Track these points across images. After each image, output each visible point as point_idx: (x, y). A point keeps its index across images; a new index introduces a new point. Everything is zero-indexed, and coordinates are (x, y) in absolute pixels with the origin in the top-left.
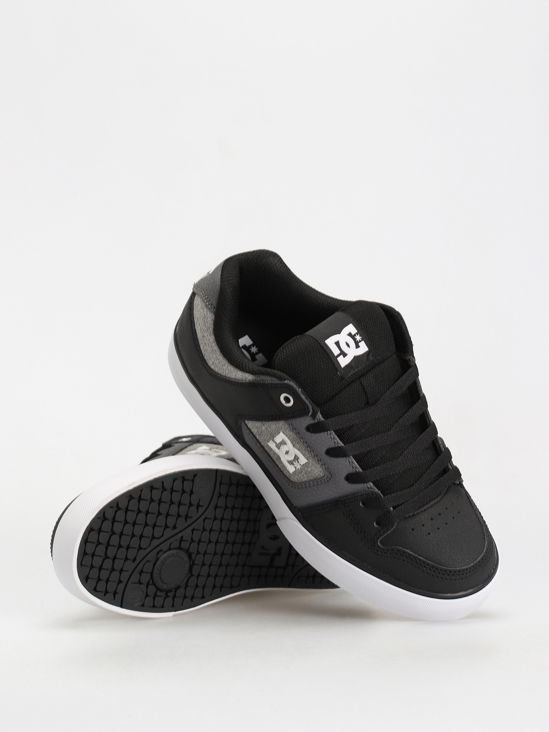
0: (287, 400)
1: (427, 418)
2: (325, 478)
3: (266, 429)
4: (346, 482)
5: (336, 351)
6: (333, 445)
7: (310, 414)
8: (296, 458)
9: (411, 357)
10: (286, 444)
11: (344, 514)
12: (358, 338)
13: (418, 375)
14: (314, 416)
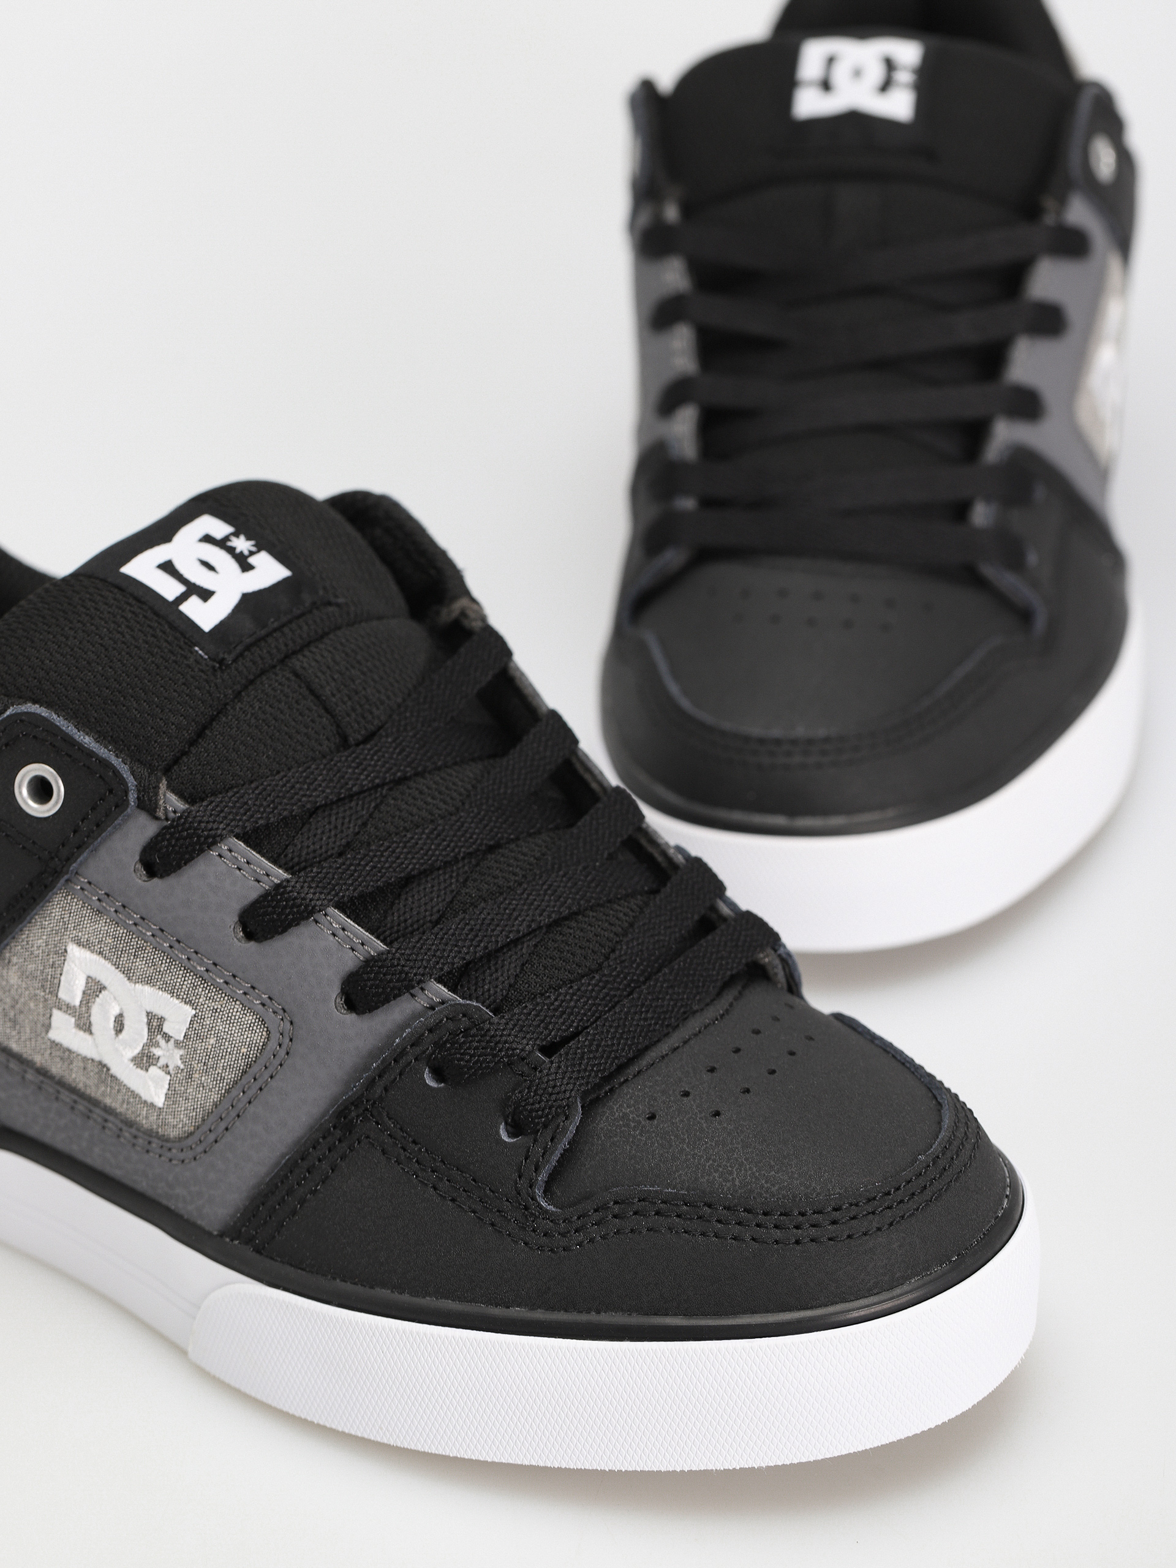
0: (41, 790)
1: (587, 776)
2: (273, 1045)
3: (23, 974)
4: (352, 1017)
5: (169, 589)
6: (253, 892)
7: (132, 797)
8: (155, 1024)
9: (463, 602)
10: (104, 988)
11: (384, 1152)
12: (242, 544)
13: (507, 653)
14: (148, 806)
